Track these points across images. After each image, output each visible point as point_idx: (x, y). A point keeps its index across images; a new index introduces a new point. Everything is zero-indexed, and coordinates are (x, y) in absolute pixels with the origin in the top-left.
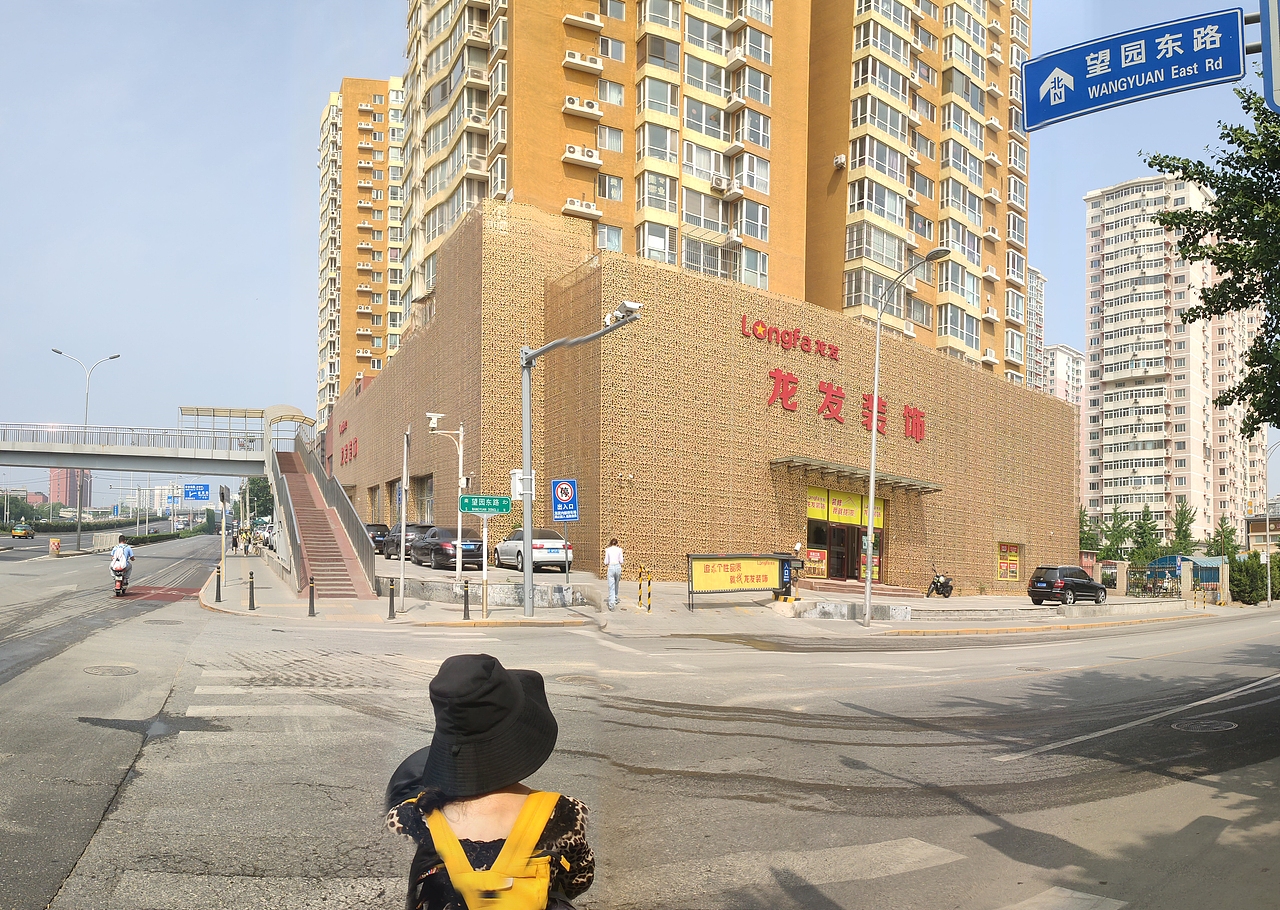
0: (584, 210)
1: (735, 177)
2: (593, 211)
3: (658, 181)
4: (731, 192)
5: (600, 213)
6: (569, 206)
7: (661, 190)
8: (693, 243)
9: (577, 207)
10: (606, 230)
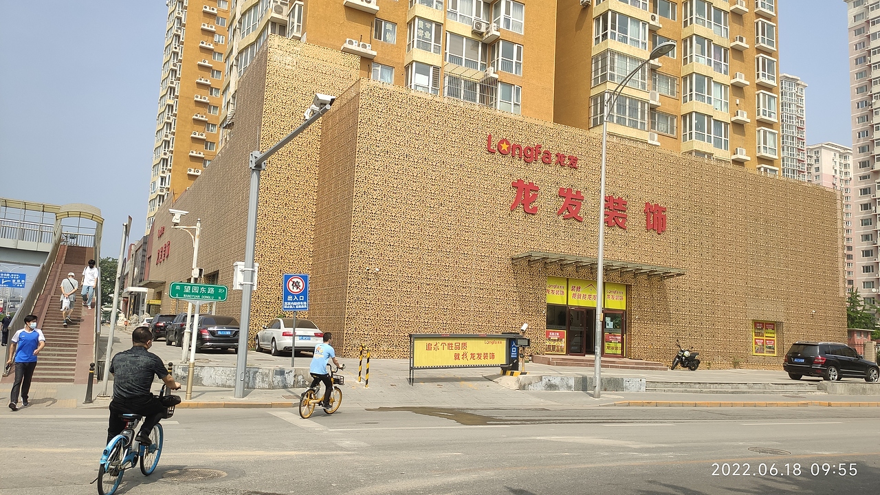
0: (361, 49)
1: (493, 21)
2: (369, 51)
3: (425, 26)
4: (489, 35)
5: (374, 53)
6: (347, 45)
7: (427, 34)
8: (454, 80)
9: (354, 47)
10: (379, 68)
